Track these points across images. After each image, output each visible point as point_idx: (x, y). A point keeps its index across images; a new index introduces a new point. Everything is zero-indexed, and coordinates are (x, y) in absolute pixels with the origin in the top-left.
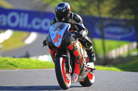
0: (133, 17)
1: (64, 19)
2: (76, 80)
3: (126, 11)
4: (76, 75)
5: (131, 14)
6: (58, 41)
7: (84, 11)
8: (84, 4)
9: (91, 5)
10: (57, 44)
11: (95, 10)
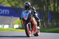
0: (38, 8)
1: (28, 9)
2: (33, 34)
3: (35, 6)
4: (33, 32)
5: (38, 7)
6: (26, 18)
7: (17, 5)
8: (17, 3)
9: (20, 3)
10: (26, 19)
11: (21, 5)
